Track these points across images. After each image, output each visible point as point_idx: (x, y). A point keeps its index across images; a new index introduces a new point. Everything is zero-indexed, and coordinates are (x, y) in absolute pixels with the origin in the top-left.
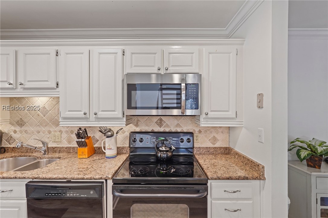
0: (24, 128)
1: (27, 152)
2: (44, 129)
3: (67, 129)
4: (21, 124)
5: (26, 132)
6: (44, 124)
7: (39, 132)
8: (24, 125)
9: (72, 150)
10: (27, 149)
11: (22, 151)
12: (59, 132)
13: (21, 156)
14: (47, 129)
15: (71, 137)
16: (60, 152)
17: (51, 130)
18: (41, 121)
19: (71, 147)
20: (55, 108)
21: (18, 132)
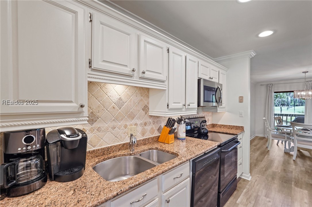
0: (96, 125)
1: (104, 154)
2: (120, 124)
3: (141, 122)
4: (92, 120)
5: (99, 129)
6: (120, 118)
7: (115, 128)
8: (96, 121)
9: (147, 141)
10: (104, 150)
11: (97, 154)
12: (135, 125)
13: (104, 160)
14: (122, 123)
15: (145, 129)
16: (138, 146)
17: (128, 124)
18: (117, 115)
19: (146, 139)
20: (131, 100)
21: (87, 131)
